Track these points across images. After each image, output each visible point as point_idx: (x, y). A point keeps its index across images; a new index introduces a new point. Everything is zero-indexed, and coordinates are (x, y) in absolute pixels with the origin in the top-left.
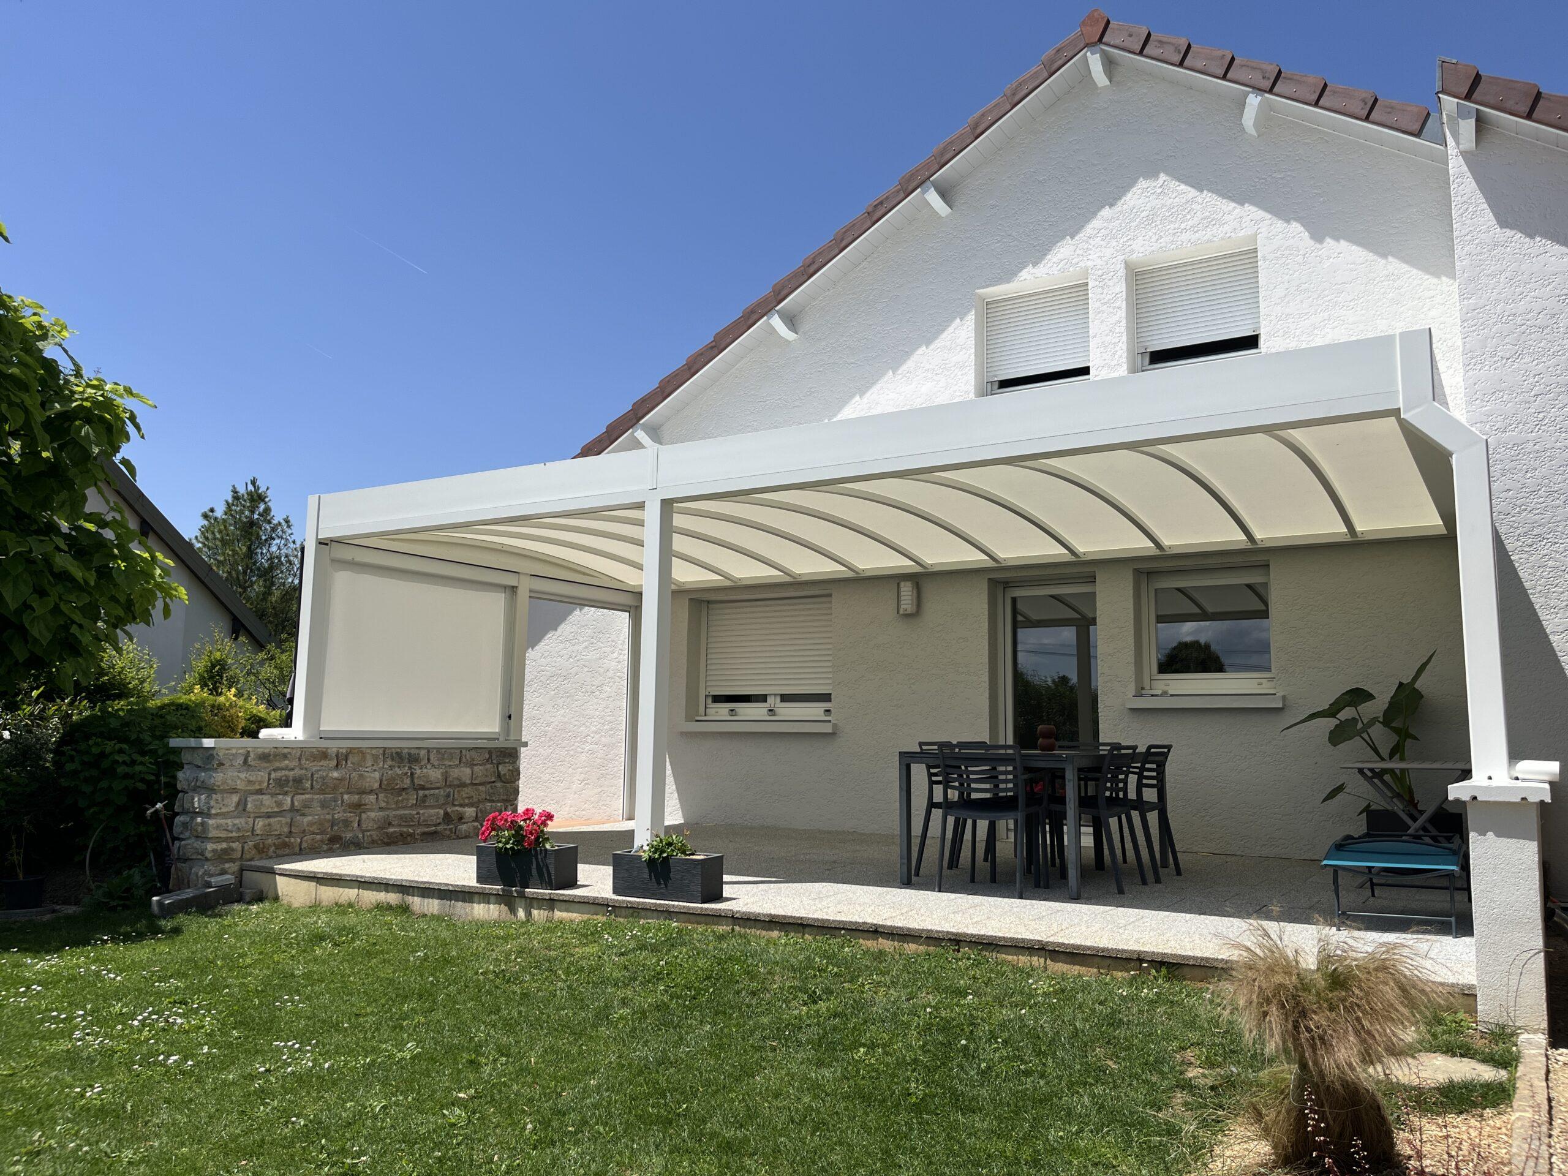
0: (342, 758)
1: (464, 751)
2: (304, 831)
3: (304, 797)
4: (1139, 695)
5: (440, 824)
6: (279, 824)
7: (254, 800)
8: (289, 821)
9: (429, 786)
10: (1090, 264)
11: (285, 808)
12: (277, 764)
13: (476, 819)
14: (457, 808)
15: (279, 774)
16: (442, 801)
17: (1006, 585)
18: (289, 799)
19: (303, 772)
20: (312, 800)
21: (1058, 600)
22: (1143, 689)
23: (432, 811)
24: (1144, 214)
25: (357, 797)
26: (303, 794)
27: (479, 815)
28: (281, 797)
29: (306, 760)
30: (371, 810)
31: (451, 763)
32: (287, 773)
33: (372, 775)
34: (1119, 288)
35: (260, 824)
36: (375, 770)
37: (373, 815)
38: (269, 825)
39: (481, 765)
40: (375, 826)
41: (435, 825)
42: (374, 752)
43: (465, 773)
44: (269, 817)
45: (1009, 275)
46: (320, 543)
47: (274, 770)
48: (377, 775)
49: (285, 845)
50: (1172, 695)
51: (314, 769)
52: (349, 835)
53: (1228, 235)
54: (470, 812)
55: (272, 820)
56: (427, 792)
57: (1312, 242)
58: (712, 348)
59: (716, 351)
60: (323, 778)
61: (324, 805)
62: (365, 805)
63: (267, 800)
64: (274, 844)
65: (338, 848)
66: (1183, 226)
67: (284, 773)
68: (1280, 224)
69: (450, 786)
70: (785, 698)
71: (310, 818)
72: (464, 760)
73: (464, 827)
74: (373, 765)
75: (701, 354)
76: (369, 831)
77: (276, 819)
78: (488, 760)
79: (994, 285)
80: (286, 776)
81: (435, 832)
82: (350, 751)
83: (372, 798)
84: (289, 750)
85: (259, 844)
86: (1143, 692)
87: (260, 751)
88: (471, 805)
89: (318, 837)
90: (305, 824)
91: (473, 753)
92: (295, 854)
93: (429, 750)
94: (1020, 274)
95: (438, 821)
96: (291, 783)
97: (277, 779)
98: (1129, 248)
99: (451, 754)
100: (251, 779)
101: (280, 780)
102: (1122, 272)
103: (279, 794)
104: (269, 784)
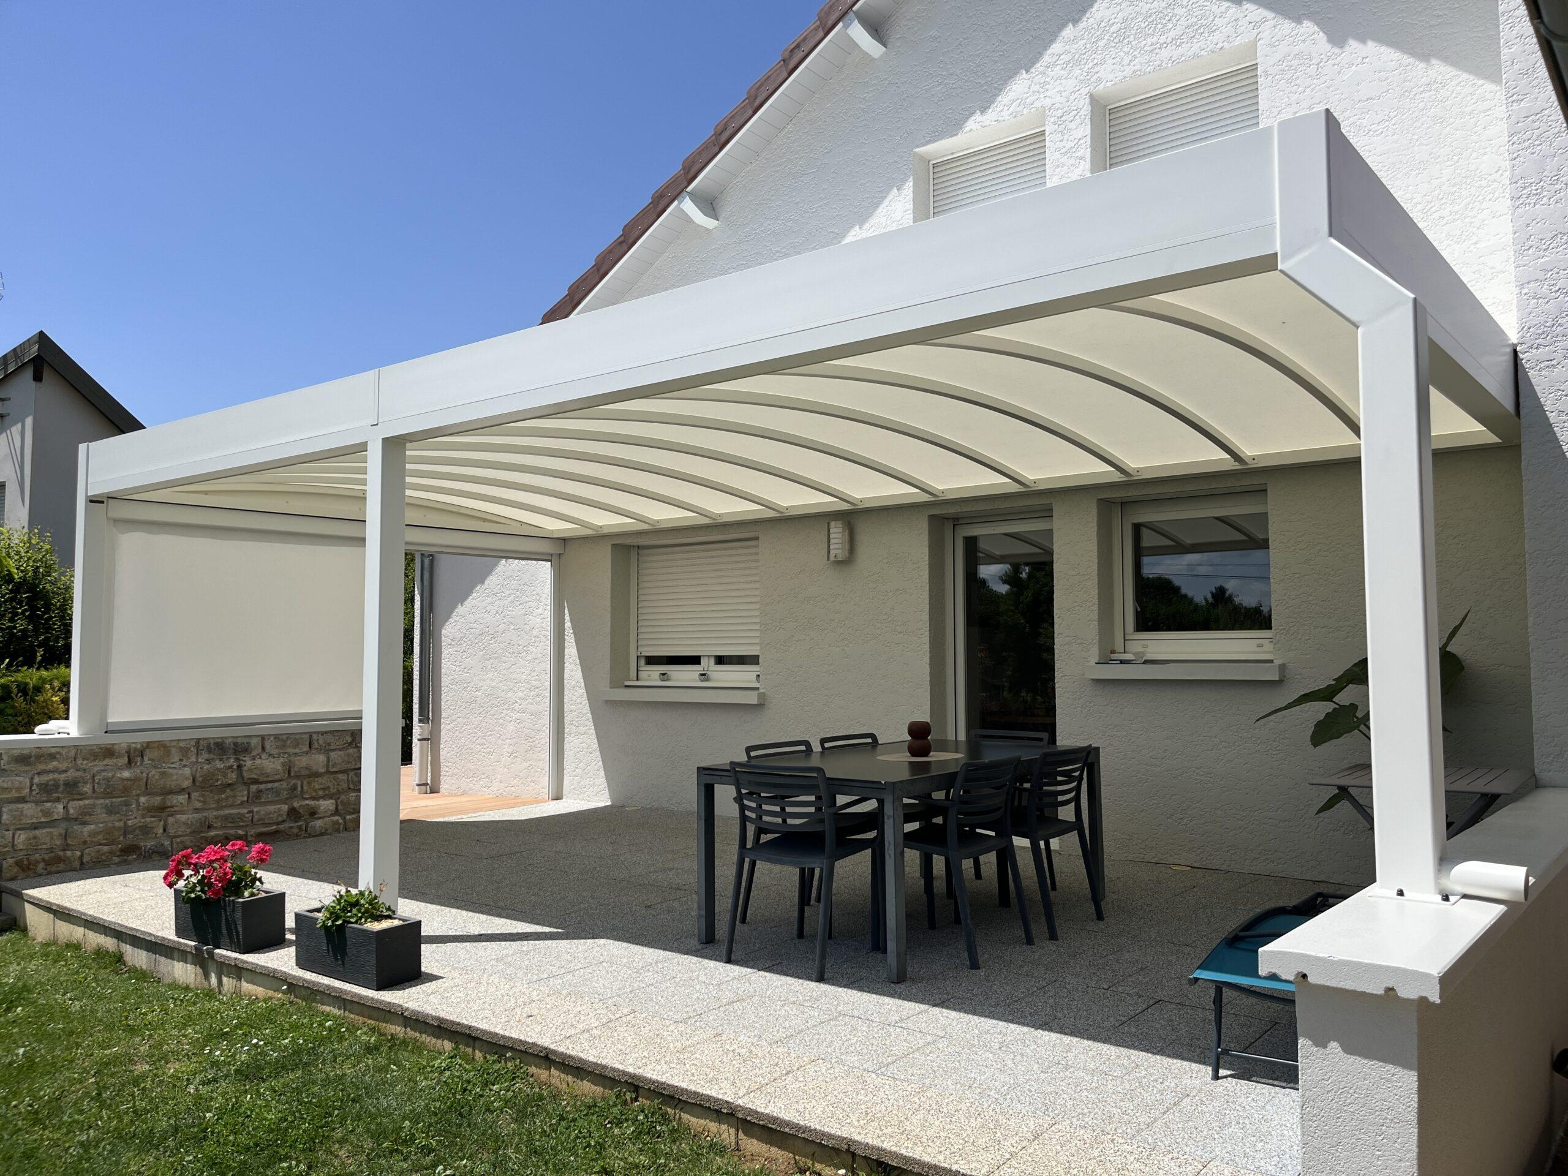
0: (134, 756)
1: (315, 737)
2: (85, 842)
3: (81, 803)
4: (1104, 661)
5: (283, 821)
6: (48, 837)
7: (11, 810)
8: (63, 832)
9: (265, 779)
10: (1048, 102)
11: (56, 817)
12: (41, 767)
13: (337, 812)
14: (307, 802)
15: (45, 778)
16: (285, 795)
17: (956, 521)
18: (60, 807)
19: (79, 773)
20: (94, 806)
21: (1014, 537)
22: (1113, 652)
23: (272, 808)
24: (1115, 28)
25: (159, 799)
26: (81, 800)
27: (340, 807)
28: (49, 804)
29: (84, 759)
30: (183, 813)
31: (297, 751)
32: (56, 776)
33: (181, 772)
34: (1082, 131)
35: (22, 837)
36: (185, 766)
37: (184, 818)
38: (35, 838)
39: (340, 750)
40: (188, 831)
41: (278, 824)
42: (182, 744)
43: (318, 761)
44: (35, 828)
45: (954, 126)
46: (91, 501)
47: (39, 774)
48: (187, 771)
49: (59, 860)
50: (1146, 662)
51: (96, 769)
52: (150, 844)
53: (1219, 46)
54: (326, 805)
55: (37, 832)
56: (262, 787)
57: (1328, 46)
58: (621, 243)
59: (625, 247)
60: (108, 780)
61: (110, 811)
62: (172, 807)
63: (30, 811)
64: (44, 860)
65: (135, 860)
66: (1163, 39)
67: (51, 776)
68: (1287, 26)
69: (298, 777)
70: (720, 660)
71: (93, 827)
72: (316, 745)
73: (318, 823)
74: (181, 760)
75: (610, 251)
76: (179, 836)
77: (44, 831)
78: (350, 744)
79: (935, 141)
80: (54, 780)
81: (277, 832)
82: (148, 745)
83: (182, 798)
84: (57, 750)
85: (21, 861)
86: (1114, 656)
87: (16, 753)
88: (330, 797)
89: (106, 849)
90: (86, 834)
91: (328, 737)
92: (75, 870)
93: (263, 738)
94: (967, 124)
95: (280, 819)
96: (61, 789)
97: (41, 784)
98: (1095, 77)
99: (296, 740)
100: (5, 785)
101: (46, 785)
102: (1086, 110)
103: (47, 801)
104: (31, 790)
